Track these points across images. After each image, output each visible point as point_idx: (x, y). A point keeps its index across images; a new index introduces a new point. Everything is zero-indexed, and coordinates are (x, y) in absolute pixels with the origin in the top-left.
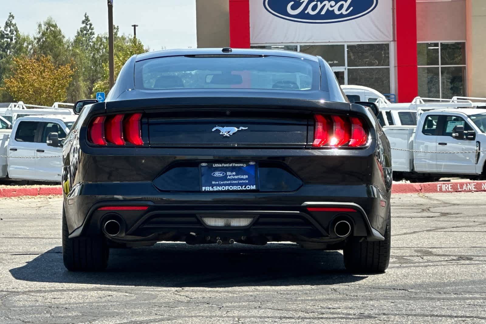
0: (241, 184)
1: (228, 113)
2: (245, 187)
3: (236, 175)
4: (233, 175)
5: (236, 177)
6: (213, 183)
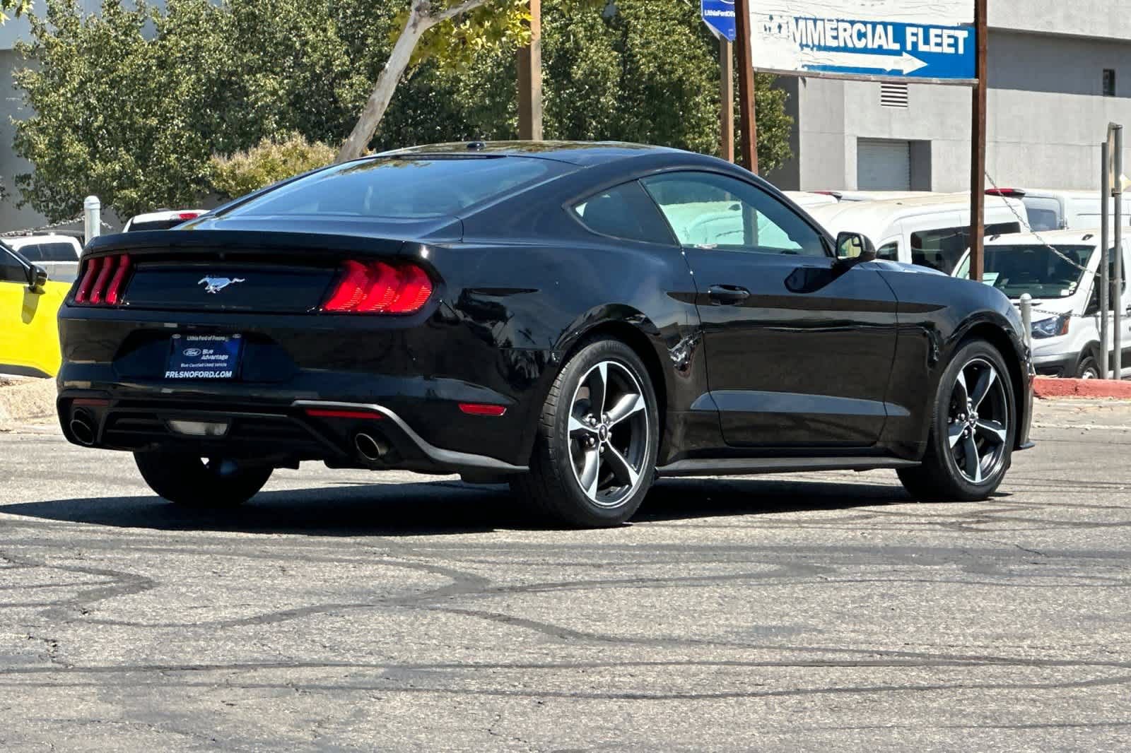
0: (215, 369)
1: (222, 255)
2: (219, 374)
3: (214, 354)
4: (210, 355)
5: (213, 358)
6: (182, 365)
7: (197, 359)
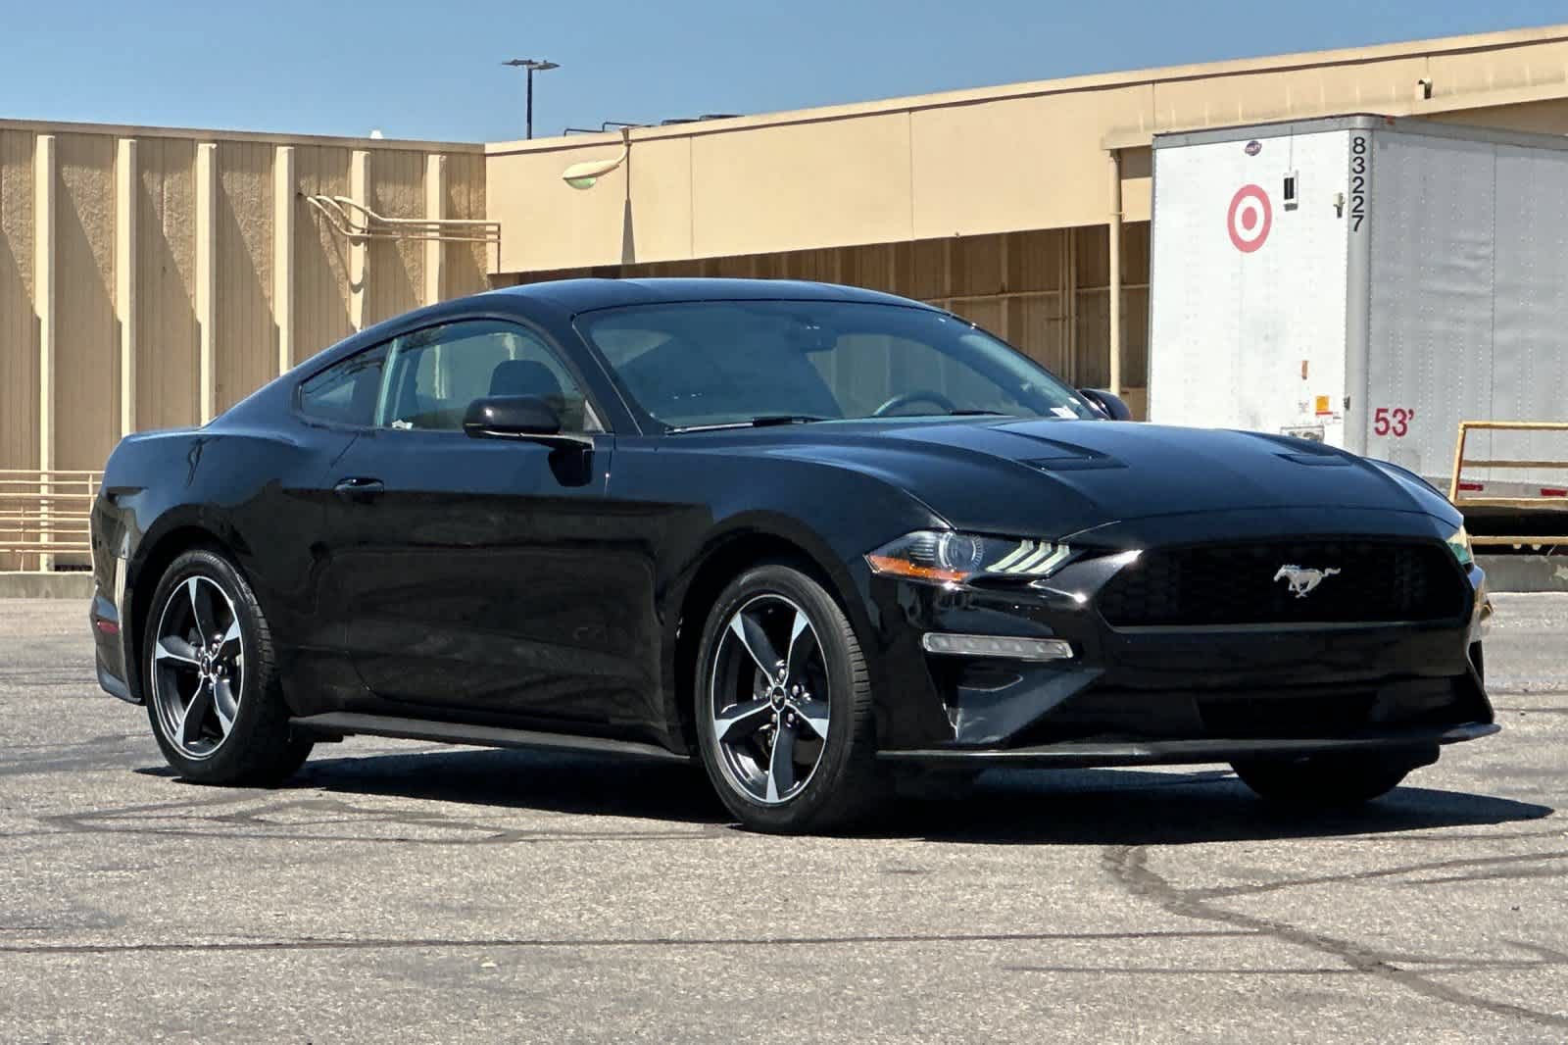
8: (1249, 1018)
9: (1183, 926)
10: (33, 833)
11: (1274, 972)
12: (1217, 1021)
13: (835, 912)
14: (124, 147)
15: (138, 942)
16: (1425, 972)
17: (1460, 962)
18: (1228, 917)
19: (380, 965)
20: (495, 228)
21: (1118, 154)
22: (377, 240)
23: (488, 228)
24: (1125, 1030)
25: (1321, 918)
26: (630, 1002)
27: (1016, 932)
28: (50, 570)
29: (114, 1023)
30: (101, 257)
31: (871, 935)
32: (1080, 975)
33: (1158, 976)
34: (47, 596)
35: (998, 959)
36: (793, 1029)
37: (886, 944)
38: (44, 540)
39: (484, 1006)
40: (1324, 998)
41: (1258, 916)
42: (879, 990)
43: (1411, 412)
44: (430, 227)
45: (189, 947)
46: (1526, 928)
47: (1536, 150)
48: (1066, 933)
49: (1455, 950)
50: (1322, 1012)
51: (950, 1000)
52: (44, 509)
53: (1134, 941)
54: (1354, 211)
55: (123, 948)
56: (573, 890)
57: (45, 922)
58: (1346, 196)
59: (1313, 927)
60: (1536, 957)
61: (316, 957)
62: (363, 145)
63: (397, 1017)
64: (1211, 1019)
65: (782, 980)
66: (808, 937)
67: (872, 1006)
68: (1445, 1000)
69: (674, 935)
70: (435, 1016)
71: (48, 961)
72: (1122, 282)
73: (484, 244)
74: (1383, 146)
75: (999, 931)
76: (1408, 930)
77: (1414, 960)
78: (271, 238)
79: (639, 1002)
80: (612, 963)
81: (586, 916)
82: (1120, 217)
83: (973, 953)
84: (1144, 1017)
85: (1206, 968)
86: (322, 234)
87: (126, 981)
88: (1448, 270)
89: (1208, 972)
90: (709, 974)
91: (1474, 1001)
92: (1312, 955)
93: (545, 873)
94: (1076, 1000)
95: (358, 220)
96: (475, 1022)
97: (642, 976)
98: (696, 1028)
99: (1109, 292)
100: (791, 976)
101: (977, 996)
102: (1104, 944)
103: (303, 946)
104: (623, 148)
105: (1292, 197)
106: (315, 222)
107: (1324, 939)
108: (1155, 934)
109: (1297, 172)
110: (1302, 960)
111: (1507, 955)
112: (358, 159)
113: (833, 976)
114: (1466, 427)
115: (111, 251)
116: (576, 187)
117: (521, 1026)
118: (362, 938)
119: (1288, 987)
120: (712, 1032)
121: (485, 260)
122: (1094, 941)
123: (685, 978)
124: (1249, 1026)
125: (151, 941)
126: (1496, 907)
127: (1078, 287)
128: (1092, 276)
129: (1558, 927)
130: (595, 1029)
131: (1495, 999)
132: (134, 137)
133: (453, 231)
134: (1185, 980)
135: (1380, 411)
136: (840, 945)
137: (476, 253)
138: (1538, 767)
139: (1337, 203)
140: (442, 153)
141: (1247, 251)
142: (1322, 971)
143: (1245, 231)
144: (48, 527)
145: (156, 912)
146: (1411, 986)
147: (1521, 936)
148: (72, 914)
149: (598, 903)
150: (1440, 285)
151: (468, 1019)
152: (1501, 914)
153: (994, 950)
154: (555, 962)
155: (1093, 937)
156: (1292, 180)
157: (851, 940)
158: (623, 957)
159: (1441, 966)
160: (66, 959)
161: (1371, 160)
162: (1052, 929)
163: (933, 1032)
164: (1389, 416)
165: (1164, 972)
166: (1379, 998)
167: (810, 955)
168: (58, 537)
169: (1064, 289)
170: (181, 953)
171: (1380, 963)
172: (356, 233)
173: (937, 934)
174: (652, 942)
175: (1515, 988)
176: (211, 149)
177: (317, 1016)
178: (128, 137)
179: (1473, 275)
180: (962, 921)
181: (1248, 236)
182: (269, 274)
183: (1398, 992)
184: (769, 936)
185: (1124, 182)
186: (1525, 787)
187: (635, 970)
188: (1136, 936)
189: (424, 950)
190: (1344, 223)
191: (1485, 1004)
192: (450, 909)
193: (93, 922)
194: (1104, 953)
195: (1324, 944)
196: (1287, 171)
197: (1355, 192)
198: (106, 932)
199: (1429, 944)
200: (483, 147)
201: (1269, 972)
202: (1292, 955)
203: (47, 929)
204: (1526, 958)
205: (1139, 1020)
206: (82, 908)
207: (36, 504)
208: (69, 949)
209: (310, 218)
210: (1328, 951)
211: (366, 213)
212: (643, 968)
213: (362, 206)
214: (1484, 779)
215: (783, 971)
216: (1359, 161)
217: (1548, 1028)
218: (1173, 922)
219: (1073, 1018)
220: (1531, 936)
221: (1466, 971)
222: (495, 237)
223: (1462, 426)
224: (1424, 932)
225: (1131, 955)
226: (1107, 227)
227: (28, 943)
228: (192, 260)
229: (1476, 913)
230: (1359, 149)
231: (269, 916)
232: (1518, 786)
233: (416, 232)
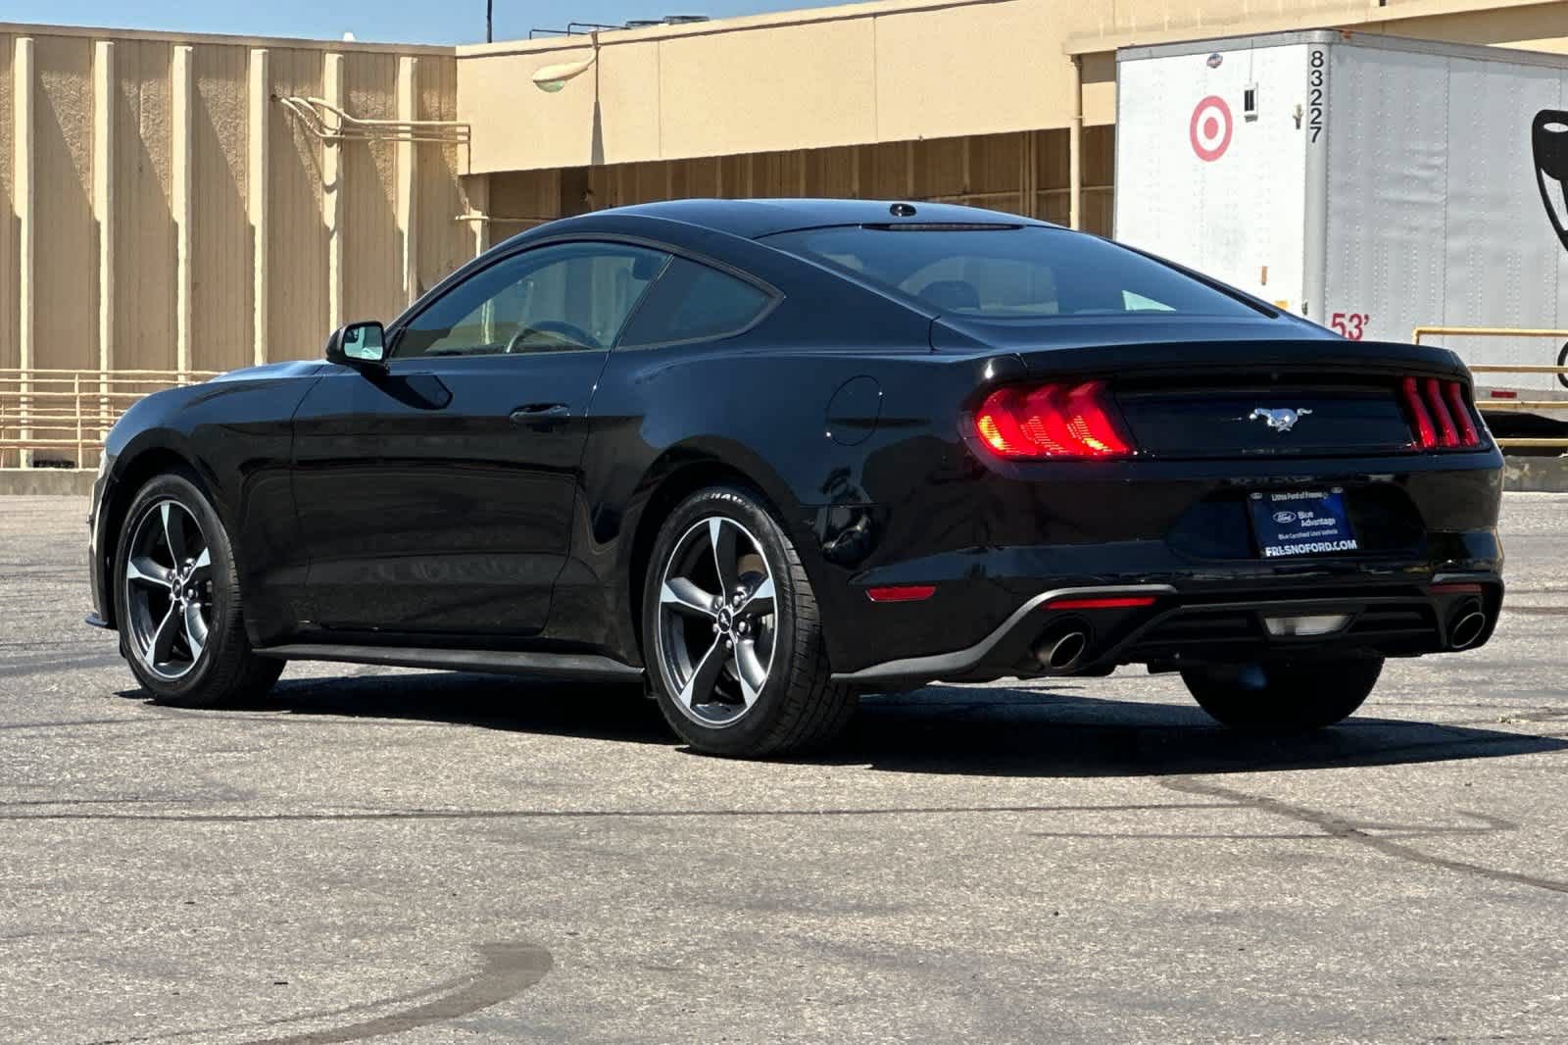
0: (1330, 539)
2: (1338, 545)
3: (1315, 518)
4: (1310, 519)
5: (1316, 523)
6: (1281, 537)
7: (1295, 526)
8: (1244, 874)
9: (1180, 799)
10: (139, 719)
11: (1262, 837)
12: (1216, 877)
13: (874, 787)
14: (102, 50)
15: (272, 813)
16: (1391, 837)
17: (1421, 828)
18: (1218, 792)
19: (492, 832)
20: (466, 130)
21: (1079, 59)
22: (350, 142)
23: (459, 130)
24: (1139, 884)
25: (1300, 794)
26: (716, 861)
27: (1034, 805)
28: (29, 466)
29: (285, 877)
30: (79, 158)
31: (908, 807)
32: (1096, 841)
33: (1162, 840)
34: (35, 492)
35: (1022, 826)
36: (858, 884)
37: (923, 814)
38: (24, 437)
39: (592, 865)
40: (1305, 858)
41: (1244, 792)
42: (926, 851)
43: (1367, 317)
44: (401, 128)
45: (319, 817)
46: (1479, 800)
47: (1489, 63)
48: (1078, 805)
49: (1415, 819)
50: (1305, 868)
51: (987, 860)
52: (24, 407)
53: (1139, 812)
54: (1313, 122)
55: (262, 817)
56: (638, 768)
57: (185, 795)
58: (1304, 108)
59: (1293, 800)
60: (1485, 825)
61: (435, 827)
62: (336, 47)
63: (520, 873)
64: (1211, 875)
65: (841, 844)
66: (855, 809)
67: (921, 865)
68: (1408, 859)
69: (737, 807)
70: (552, 872)
71: (205, 828)
72: (1082, 184)
73: (455, 145)
74: (1341, 61)
75: (1020, 803)
76: (1376, 803)
77: (1382, 828)
78: (246, 138)
79: (723, 861)
80: (691, 830)
81: (656, 792)
82: (1081, 121)
83: (1001, 822)
84: (1155, 873)
85: (1203, 833)
86: (295, 137)
87: (279, 844)
88: (1403, 180)
89: (1205, 837)
90: (777, 839)
91: (1432, 860)
92: (1293, 824)
93: (610, 754)
94: (1095, 860)
95: (332, 122)
96: (587, 878)
97: (720, 841)
98: (775, 882)
99: (1069, 195)
100: (847, 840)
101: (1010, 856)
102: (1114, 814)
103: (418, 816)
104: (592, 51)
105: (1252, 108)
106: (289, 123)
107: (1303, 810)
108: (1156, 807)
109: (1257, 85)
110: (1286, 828)
111: (1462, 823)
112: (331, 62)
113: (883, 840)
114: (1420, 333)
115: (88, 153)
116: (546, 90)
117: (628, 881)
118: (466, 809)
119: (1275, 849)
120: (791, 886)
121: (456, 161)
122: (1104, 812)
123: (756, 841)
124: (1243, 879)
125: (284, 812)
126: (1451, 783)
127: (1038, 189)
128: (1052, 179)
129: (1504, 799)
130: (690, 883)
131: (1452, 859)
132: (111, 40)
133: (425, 132)
134: (1186, 844)
135: (1336, 316)
136: (883, 816)
137: (447, 154)
138: (1488, 660)
139: (1296, 113)
140: (413, 56)
141: (1209, 160)
142: (1302, 836)
143: (1208, 141)
144: (28, 424)
145: (279, 787)
146: (1379, 848)
147: (1473, 807)
148: (206, 789)
149: (663, 780)
150: (1393, 194)
151: (581, 876)
152: (1456, 789)
153: (1018, 820)
154: (640, 829)
155: (1103, 809)
156: (1252, 92)
157: (893, 811)
158: (699, 825)
159: (1405, 832)
160: (219, 827)
161: (1329, 73)
162: (1065, 802)
163: (978, 885)
164: (1345, 321)
165: (1167, 837)
166: (1353, 858)
167: (860, 823)
168: (37, 434)
169: (1024, 190)
170: (314, 822)
171: (1352, 830)
172: (329, 134)
173: (966, 806)
174: (720, 813)
175: (1467, 850)
176: (186, 51)
177: (453, 873)
178: (105, 39)
179: (1426, 184)
180: (986, 796)
181: (1210, 145)
182: (245, 173)
183: (1369, 853)
184: (821, 807)
185: (1084, 86)
186: (1476, 679)
187: (713, 836)
188: (1140, 807)
189: (526, 819)
190: (1302, 135)
191: (1442, 862)
192: (534, 785)
193: (228, 795)
194: (1114, 822)
195: (1303, 815)
196: (1248, 82)
197: (1313, 104)
198: (242, 804)
199: (1394, 815)
200: (454, 49)
201: (1257, 837)
202: (1278, 824)
203: (189, 801)
204: (1478, 826)
205: (1150, 875)
206: (213, 784)
207: (16, 401)
208: (215, 818)
209: (284, 120)
210: (1306, 820)
211: (339, 115)
212: (720, 834)
213: (335, 107)
214: (1440, 671)
215: (839, 836)
216: (1317, 74)
217: (1496, 881)
218: (1171, 796)
219: (1094, 875)
220: (1482, 808)
221: (1426, 836)
222: (466, 138)
223: (1415, 332)
224: (1389, 805)
225: (1137, 824)
226: (1068, 131)
227: (178, 813)
228: (169, 161)
229: (1434, 788)
230: (1317, 62)
231: (378, 791)
232: (1469, 678)
233: (388, 134)
